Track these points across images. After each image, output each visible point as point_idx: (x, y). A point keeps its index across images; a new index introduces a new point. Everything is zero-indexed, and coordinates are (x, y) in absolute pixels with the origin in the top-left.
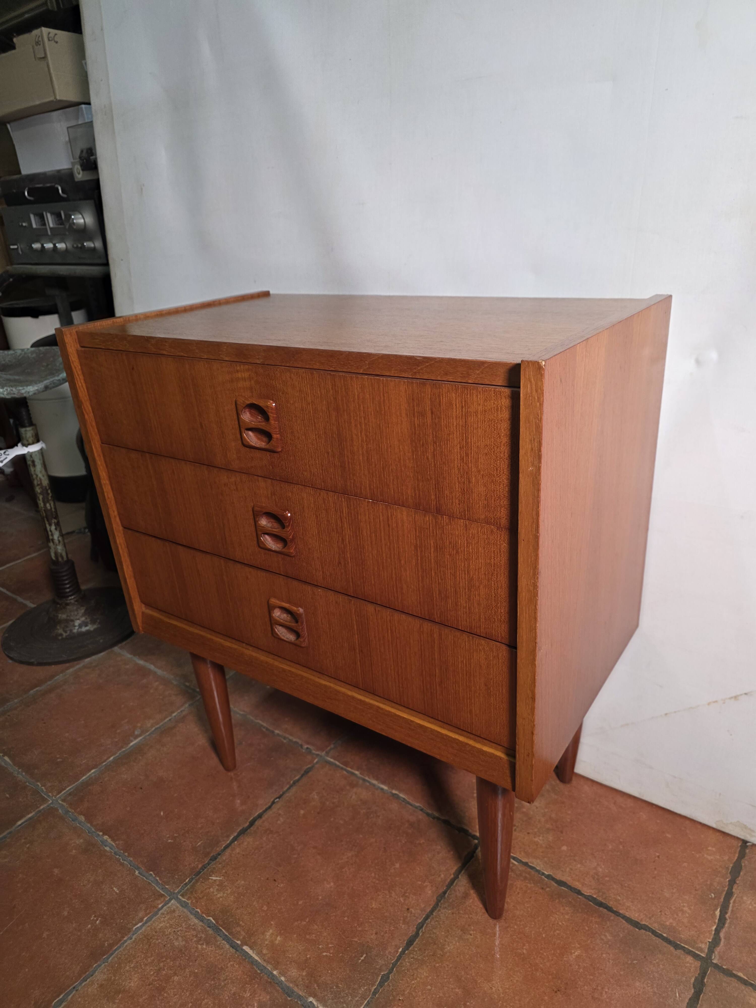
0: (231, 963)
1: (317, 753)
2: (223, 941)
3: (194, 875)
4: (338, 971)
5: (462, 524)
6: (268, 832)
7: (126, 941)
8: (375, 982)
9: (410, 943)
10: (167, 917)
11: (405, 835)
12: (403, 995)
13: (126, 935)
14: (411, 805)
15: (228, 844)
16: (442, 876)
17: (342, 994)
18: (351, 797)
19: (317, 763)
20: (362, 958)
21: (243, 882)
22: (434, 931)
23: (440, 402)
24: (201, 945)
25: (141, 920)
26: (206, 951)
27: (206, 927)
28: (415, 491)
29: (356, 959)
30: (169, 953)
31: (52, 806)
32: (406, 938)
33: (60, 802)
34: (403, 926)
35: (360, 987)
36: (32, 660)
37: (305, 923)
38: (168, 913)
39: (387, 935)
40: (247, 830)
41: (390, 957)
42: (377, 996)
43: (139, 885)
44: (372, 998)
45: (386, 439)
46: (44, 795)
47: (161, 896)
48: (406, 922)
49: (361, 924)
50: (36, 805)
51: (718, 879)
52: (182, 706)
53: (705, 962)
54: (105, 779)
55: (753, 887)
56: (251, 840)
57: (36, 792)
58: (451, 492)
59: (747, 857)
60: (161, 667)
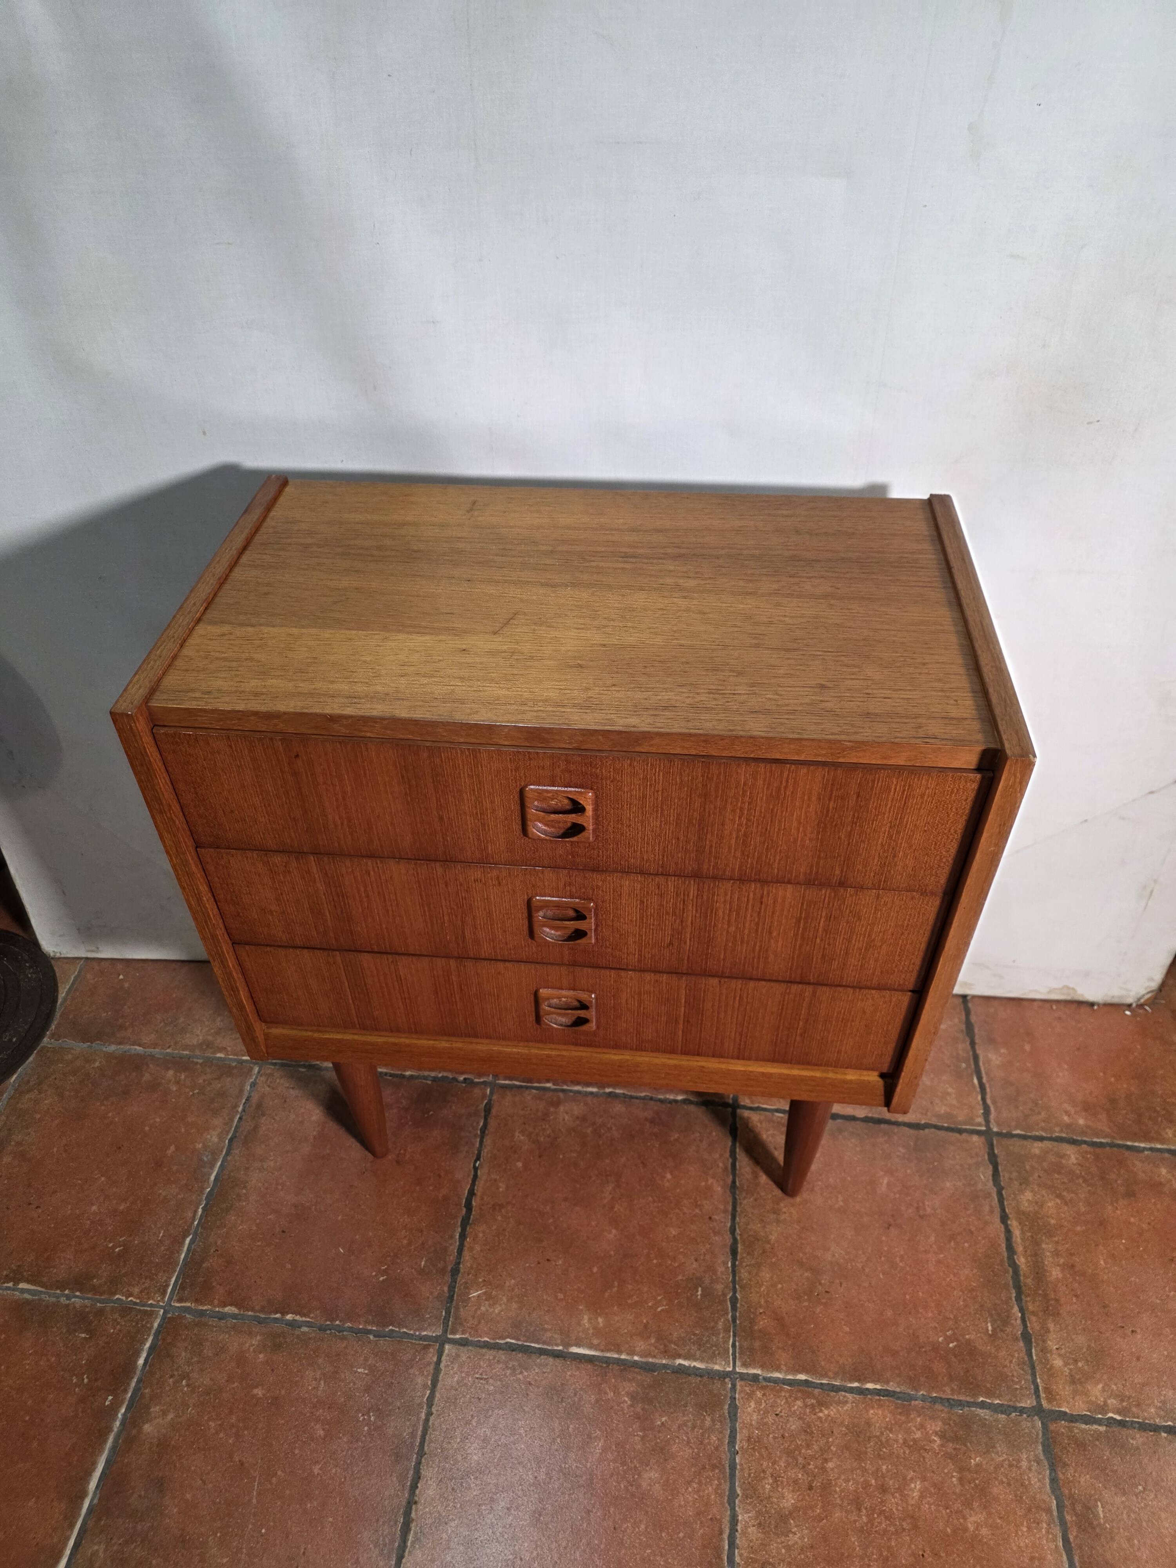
0: (569, 1374)
1: (482, 1080)
2: (542, 1357)
3: (447, 1303)
4: (684, 1320)
5: (873, 894)
6: (497, 1208)
7: (428, 1421)
8: (728, 1310)
9: (734, 1253)
10: (456, 1366)
11: (654, 1137)
12: (761, 1307)
13: (423, 1414)
14: (637, 1098)
15: (459, 1246)
16: (721, 1165)
17: (704, 1339)
18: (564, 1120)
19: (492, 1093)
20: (699, 1293)
21: (513, 1281)
23: (873, 786)
24: (520, 1374)
25: (426, 1388)
26: (531, 1377)
27: (510, 1352)
28: (811, 868)
29: (693, 1297)
30: (491, 1403)
31: (168, 1315)
32: (728, 1250)
33: (177, 1305)
34: (717, 1238)
35: (716, 1323)
37: (616, 1289)
38: (452, 1363)
39: (707, 1257)
40: (469, 1218)
41: (724, 1277)
42: (738, 1322)
43: (389, 1351)
44: (735, 1326)
45: (780, 822)
46: (142, 1308)
47: (426, 1347)
48: (716, 1233)
49: (674, 1259)
50: (143, 1326)
51: (960, 1046)
52: (241, 1091)
53: (987, 1134)
54: (216, 1243)
55: (991, 1041)
56: (483, 1227)
57: (125, 1310)
58: (866, 866)
59: (972, 1013)
60: (155, 1045)
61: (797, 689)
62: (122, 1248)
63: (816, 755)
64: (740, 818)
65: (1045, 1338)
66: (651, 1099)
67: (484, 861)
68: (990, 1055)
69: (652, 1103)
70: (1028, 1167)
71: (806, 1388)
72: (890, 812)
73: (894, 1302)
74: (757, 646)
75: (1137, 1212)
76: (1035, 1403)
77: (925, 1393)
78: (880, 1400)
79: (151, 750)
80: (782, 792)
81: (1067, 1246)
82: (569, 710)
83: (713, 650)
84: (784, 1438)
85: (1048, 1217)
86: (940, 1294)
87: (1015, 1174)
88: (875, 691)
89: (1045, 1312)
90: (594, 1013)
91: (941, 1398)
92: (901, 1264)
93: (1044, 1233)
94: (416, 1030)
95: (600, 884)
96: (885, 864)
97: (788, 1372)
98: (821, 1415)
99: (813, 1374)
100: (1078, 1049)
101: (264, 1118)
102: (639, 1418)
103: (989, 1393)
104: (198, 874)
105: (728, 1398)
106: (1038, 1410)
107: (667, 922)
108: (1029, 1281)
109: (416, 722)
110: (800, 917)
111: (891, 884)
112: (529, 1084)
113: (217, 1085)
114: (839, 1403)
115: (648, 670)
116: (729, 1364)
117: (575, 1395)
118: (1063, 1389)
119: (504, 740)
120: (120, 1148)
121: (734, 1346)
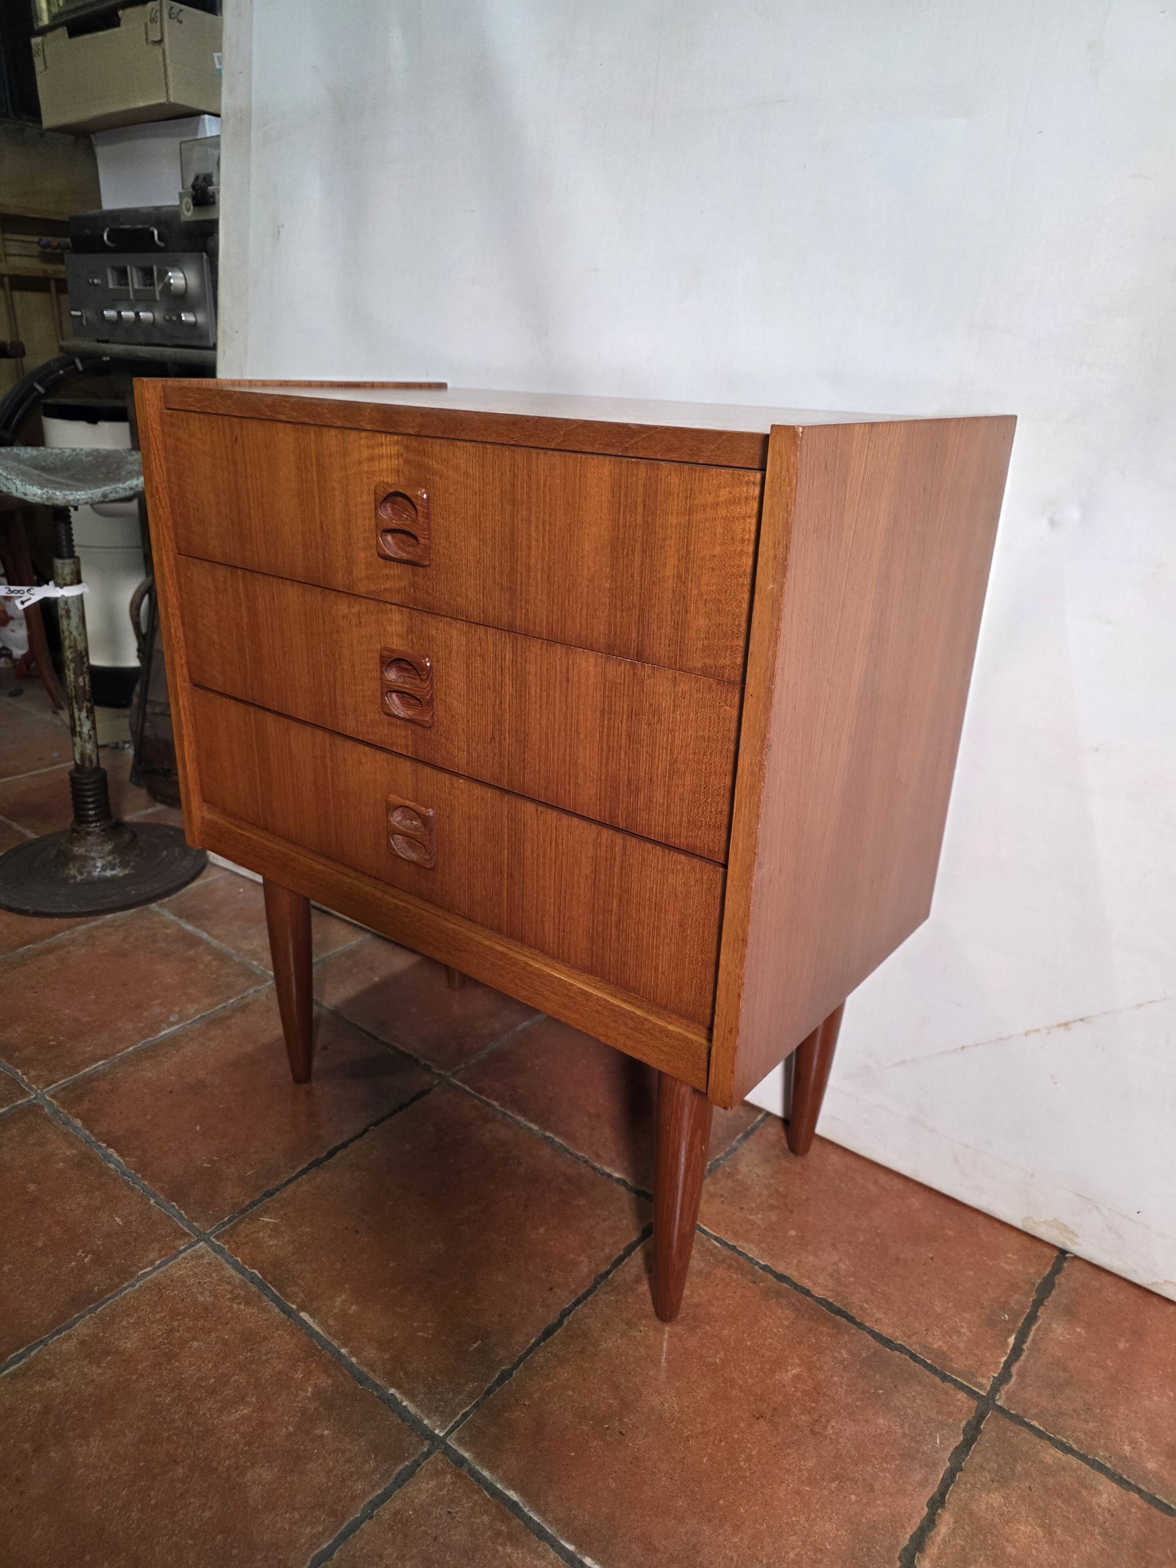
0: (280, 1332)
2: (271, 1303)
3: (238, 1213)
4: (437, 1359)
5: (670, 676)
6: (354, 1168)
7: (125, 1289)
8: (491, 1378)
9: (548, 1333)
10: (191, 1263)
11: (557, 1192)
12: (531, 1398)
13: (127, 1280)
15: (293, 1177)
16: (607, 1250)
17: (440, 1389)
19: (437, 1085)
20: (476, 1345)
21: (309, 1229)
22: (587, 1321)
24: (237, 1304)
25: (152, 1263)
26: (244, 1313)
27: (247, 1281)
28: (610, 626)
29: (466, 1346)
30: (189, 1310)
31: (35, 1101)
32: (543, 1327)
33: (48, 1098)
34: (541, 1310)
35: (467, 1383)
36: (27, 907)
37: (395, 1291)
38: (192, 1258)
39: (516, 1320)
40: (323, 1162)
41: (516, 1347)
42: (491, 1396)
43: (154, 1218)
44: (484, 1398)
45: (578, 546)
46: (24, 1087)
47: (186, 1235)
48: (545, 1306)
49: (478, 1301)
51: (1017, 1296)
53: (985, 1402)
54: (118, 1075)
55: (1067, 1311)
56: (327, 1175)
57: (13, 1081)
58: (660, 627)
59: (1064, 1273)
62: (55, 1043)
64: (543, 538)
68: (1055, 1325)
70: (1020, 1468)
84: (435, 1540)
85: (1008, 1540)
92: (742, 1463)
95: (434, 633)
96: (678, 626)
97: (501, 1479)
98: (500, 1548)
99: (528, 1502)
101: (242, 1015)
102: (304, 1414)
105: (412, 1460)
107: (489, 701)
110: (604, 710)
111: (686, 659)
116: (444, 1429)
120: (125, 985)
121: (465, 1415)
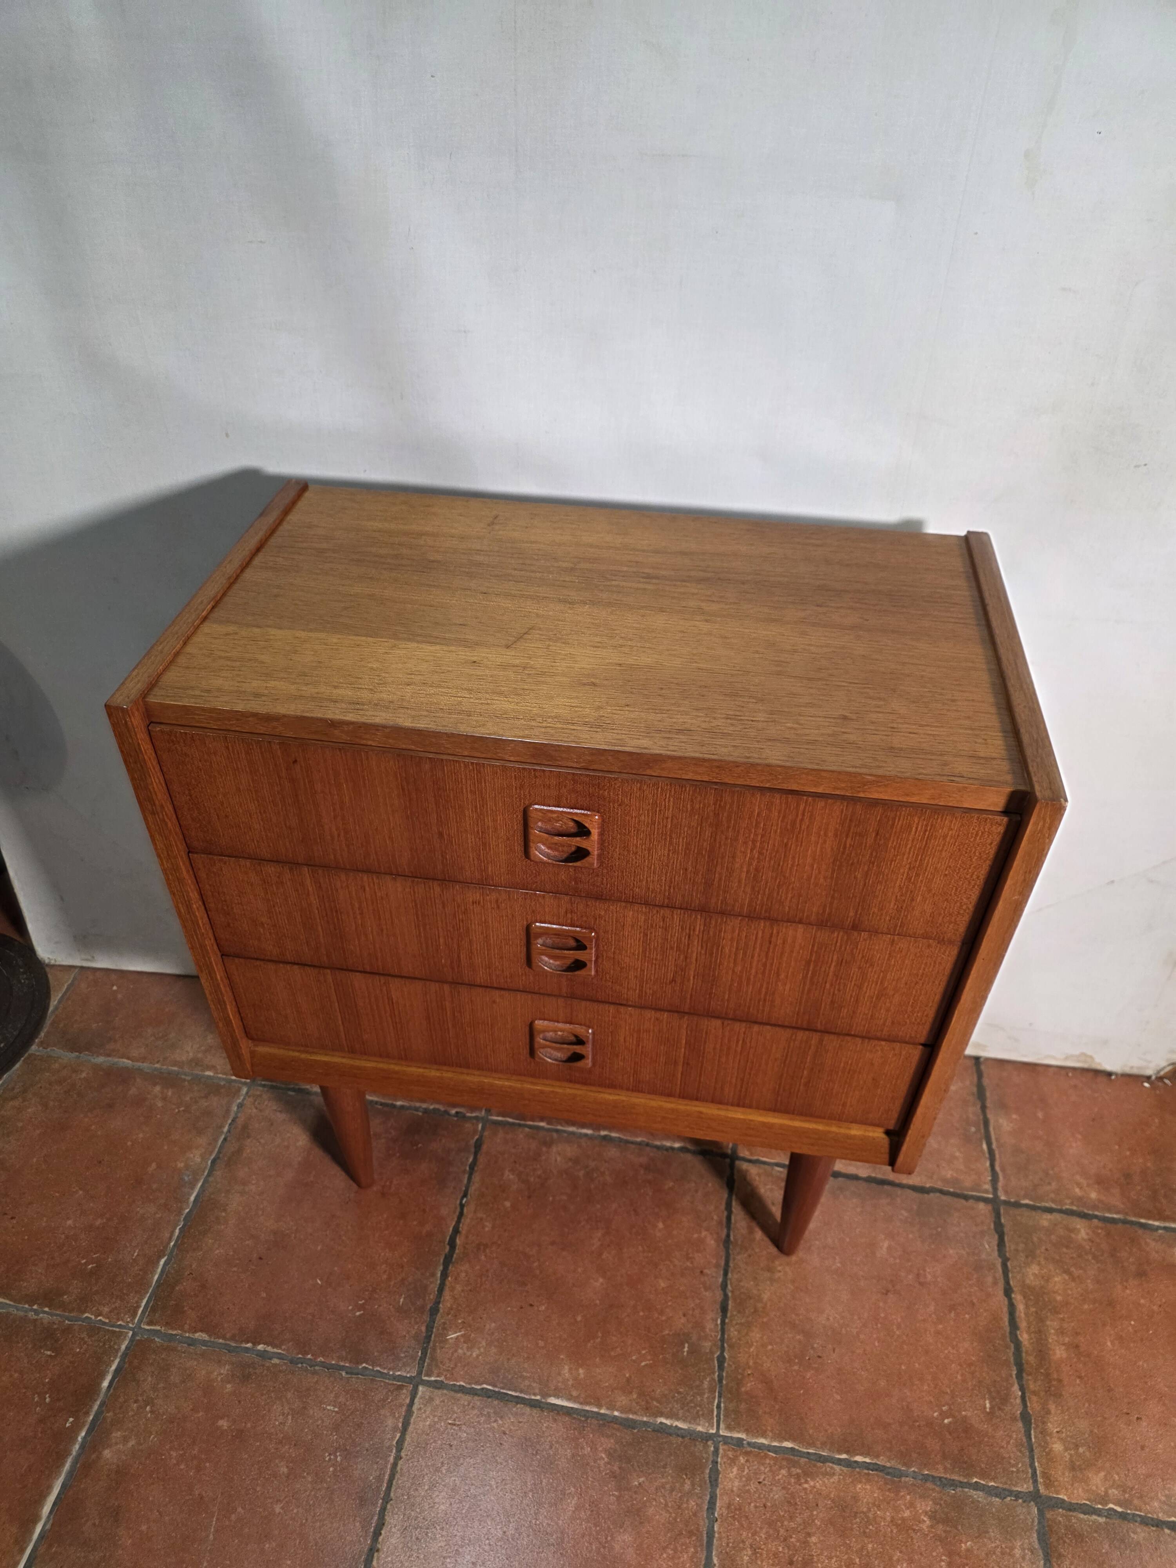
0: (545, 1425)
1: (474, 1115)
2: (518, 1406)
3: (424, 1343)
4: (669, 1376)
5: (888, 939)
6: (482, 1247)
7: (395, 1467)
8: (714, 1369)
9: (724, 1310)
10: (429, 1410)
11: (647, 1185)
12: (749, 1368)
13: (391, 1459)
14: (632, 1143)
15: (440, 1284)
16: (715, 1217)
17: (689, 1398)
18: (556, 1160)
19: (483, 1128)
20: (686, 1349)
21: (493, 1325)
23: (893, 824)
24: (494, 1422)
25: (396, 1431)
26: (506, 1426)
27: (485, 1398)
28: (824, 908)
29: (679, 1353)
31: (137, 1338)
32: (718, 1306)
33: (147, 1327)
34: (707, 1294)
35: (702, 1382)
37: (599, 1339)
38: (425, 1406)
39: (697, 1312)
40: (452, 1256)
41: (713, 1334)
42: (724, 1382)
43: (361, 1389)
44: (721, 1387)
45: (794, 858)
46: (111, 1329)
47: (400, 1388)
48: (706, 1289)
49: (661, 1313)
50: (110, 1347)
51: (971, 1109)
52: (228, 1111)
53: (994, 1202)
54: (191, 1266)
55: (1002, 1106)
56: (466, 1267)
57: (93, 1330)
58: (882, 910)
59: (985, 1075)
60: (144, 1059)
61: (818, 719)
62: (94, 1265)
63: (835, 788)
64: (752, 850)
65: (1045, 1420)
66: (647, 1145)
67: (484, 883)
68: (1001, 1121)
69: (648, 1149)
70: (1035, 1239)
71: (792, 1457)
72: (909, 853)
73: (889, 1372)
74: (779, 673)
75: (1148, 1292)
76: (1031, 1489)
77: (916, 1470)
78: (868, 1474)
79: (146, 747)
80: (798, 825)
81: (1073, 1324)
82: (579, 728)
83: (732, 675)
84: (765, 1507)
85: (1054, 1292)
86: (937, 1367)
87: (1021, 1246)
88: (900, 726)
89: (1046, 1392)
90: (590, 1049)
91: (933, 1477)
92: (898, 1333)
93: (1049, 1310)
94: (405, 1057)
95: (603, 913)
96: (902, 908)
97: (774, 1438)
98: (806, 1486)
99: (800, 1443)
100: (1094, 1120)
101: (249, 1140)
102: (615, 1477)
103: (983, 1475)
104: (189, 881)
105: (710, 1462)
106: (1035, 1496)
107: (670, 957)
108: (1031, 1359)
109: (419, 732)
110: (810, 960)
111: (907, 929)
112: (522, 1122)
113: (204, 1103)
114: (825, 1474)
115: (663, 691)
116: (713, 1426)
117: (551, 1447)
118: (1062, 1475)
119: (510, 756)
120: (100, 1162)
121: (719, 1407)
